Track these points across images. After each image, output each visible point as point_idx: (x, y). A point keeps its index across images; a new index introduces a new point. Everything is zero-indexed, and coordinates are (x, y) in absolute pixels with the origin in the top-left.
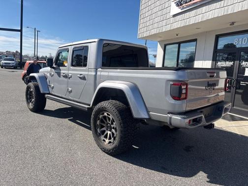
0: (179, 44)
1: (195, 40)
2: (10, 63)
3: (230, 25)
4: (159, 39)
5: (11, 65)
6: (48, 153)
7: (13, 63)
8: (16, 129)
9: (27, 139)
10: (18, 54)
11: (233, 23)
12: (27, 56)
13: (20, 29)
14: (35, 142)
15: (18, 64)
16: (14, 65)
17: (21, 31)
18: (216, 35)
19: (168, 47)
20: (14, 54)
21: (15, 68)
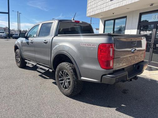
0: (114, 20)
1: (126, 17)
2: (2, 35)
3: (150, 6)
4: (101, 17)
5: (3, 36)
6: (27, 97)
7: (4, 35)
8: (4, 80)
9: (11, 87)
10: (7, 29)
11: (152, 5)
12: (13, 30)
13: (8, 12)
14: (17, 89)
15: (8, 35)
16: (5, 36)
17: (8, 13)
18: (140, 13)
19: (106, 22)
20: (5, 29)
21: (5, 38)
